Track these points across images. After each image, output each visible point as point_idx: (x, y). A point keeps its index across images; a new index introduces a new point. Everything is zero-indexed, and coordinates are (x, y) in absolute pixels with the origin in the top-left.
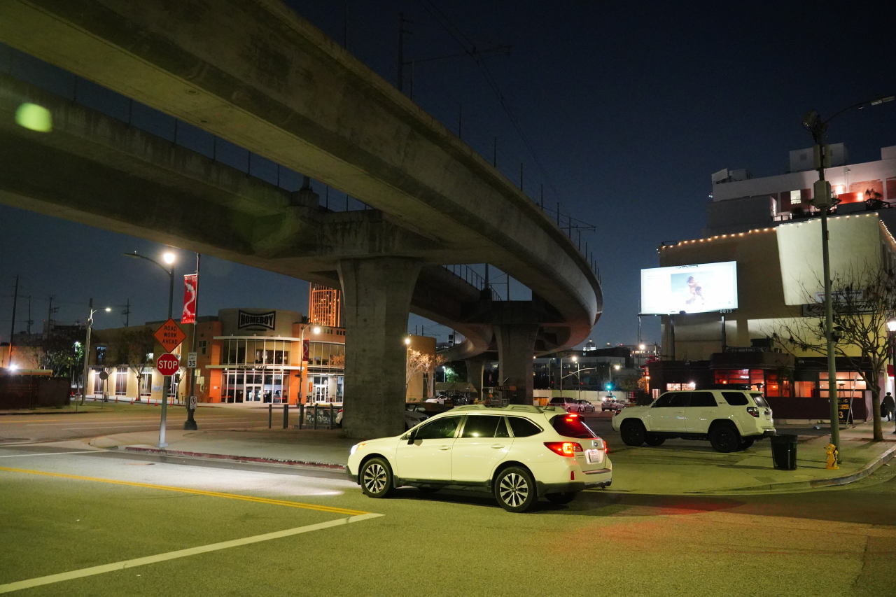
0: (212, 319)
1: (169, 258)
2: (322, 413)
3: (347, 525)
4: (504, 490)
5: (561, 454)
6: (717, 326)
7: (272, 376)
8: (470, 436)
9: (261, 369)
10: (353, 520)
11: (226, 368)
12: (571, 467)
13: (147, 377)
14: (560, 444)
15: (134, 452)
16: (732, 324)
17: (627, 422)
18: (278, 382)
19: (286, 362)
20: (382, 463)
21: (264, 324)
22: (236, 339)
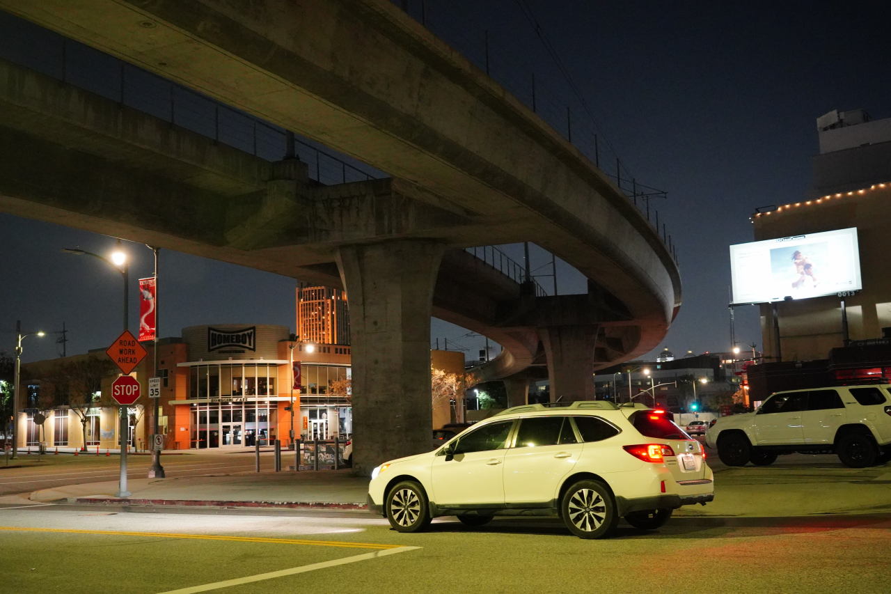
0: (174, 340)
1: (119, 258)
2: (324, 449)
3: (376, 559)
4: (574, 511)
5: (647, 459)
6: (835, 315)
7: (254, 411)
8: (525, 446)
9: (241, 403)
10: (381, 554)
11: (195, 402)
12: (660, 476)
13: (93, 421)
14: (644, 447)
15: (89, 504)
16: (856, 310)
17: (725, 435)
18: (263, 419)
19: (272, 392)
20: (414, 487)
21: (241, 344)
22: (206, 365)
